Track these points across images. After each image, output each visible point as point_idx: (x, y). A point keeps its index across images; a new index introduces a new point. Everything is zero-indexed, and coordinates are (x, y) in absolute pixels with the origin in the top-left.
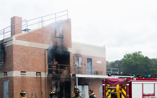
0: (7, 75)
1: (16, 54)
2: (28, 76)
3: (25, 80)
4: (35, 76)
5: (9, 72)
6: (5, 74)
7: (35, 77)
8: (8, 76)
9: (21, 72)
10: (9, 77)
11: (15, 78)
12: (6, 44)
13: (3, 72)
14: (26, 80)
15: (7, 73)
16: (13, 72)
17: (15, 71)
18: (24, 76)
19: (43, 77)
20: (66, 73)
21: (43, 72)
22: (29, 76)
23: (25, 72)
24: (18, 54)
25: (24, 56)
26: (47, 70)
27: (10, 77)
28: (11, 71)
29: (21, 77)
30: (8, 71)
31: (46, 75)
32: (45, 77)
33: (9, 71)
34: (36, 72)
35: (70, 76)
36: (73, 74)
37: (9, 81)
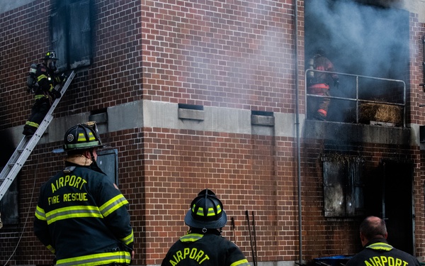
0: (106, 122)
1: (156, 10)
2: (212, 129)
3: (198, 149)
4: (247, 130)
5: (117, 107)
6: (98, 117)
7: (246, 136)
8: (114, 126)
9: (180, 106)
10: (119, 133)
11: (151, 135)
13: (84, 110)
14: (203, 149)
15: (105, 110)
16: (141, 105)
17: (149, 98)
18: (196, 127)
19: (284, 138)
20: (388, 120)
21: (283, 111)
22: (220, 130)
23: (201, 108)
24: (165, 12)
25: (192, 21)
26: (302, 104)
27: (125, 131)
28: (131, 100)
29: (182, 131)
30: (113, 104)
31: (298, 124)
32: (292, 139)
33: (119, 103)
34: (250, 112)
35: (408, 133)
36: (420, 127)
37: (116, 151)
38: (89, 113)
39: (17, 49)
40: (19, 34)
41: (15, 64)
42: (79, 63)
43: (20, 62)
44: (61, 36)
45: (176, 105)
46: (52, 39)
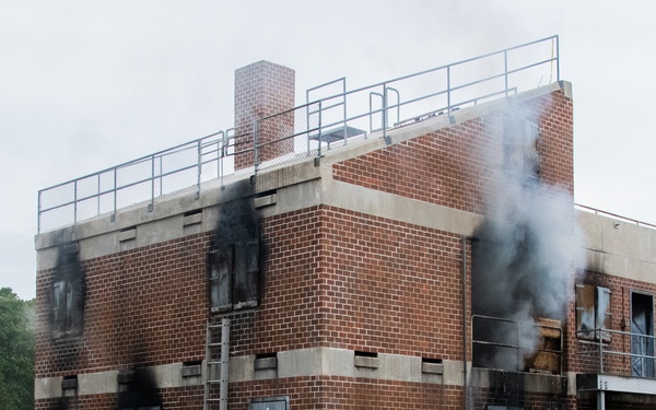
0: (275, 368)
1: (335, 255)
2: (385, 377)
3: (372, 398)
4: (418, 378)
5: (289, 352)
6: (264, 362)
7: (417, 384)
8: (285, 371)
9: (357, 353)
10: (292, 379)
11: (329, 383)
12: (274, 205)
13: (248, 353)
14: (377, 398)
15: (274, 355)
16: (320, 351)
17: (328, 345)
18: (371, 375)
19: (452, 387)
20: (546, 368)
21: (452, 358)
22: (393, 378)
23: (375, 355)
24: (344, 256)
25: (368, 266)
26: (469, 351)
27: (299, 378)
28: (307, 346)
29: (358, 379)
30: (284, 349)
31: (465, 372)
32: (458, 387)
33: (291, 348)
34: (420, 358)
35: (565, 382)
36: (577, 375)
37: (288, 398)
38: (254, 357)
39: (165, 283)
40: (168, 268)
41: (161, 299)
42: (244, 304)
43: (167, 298)
44: (224, 276)
45: (353, 352)
46: (210, 276)
